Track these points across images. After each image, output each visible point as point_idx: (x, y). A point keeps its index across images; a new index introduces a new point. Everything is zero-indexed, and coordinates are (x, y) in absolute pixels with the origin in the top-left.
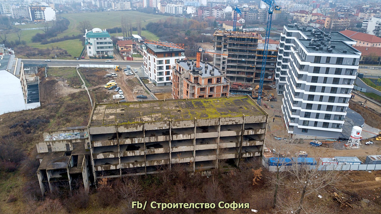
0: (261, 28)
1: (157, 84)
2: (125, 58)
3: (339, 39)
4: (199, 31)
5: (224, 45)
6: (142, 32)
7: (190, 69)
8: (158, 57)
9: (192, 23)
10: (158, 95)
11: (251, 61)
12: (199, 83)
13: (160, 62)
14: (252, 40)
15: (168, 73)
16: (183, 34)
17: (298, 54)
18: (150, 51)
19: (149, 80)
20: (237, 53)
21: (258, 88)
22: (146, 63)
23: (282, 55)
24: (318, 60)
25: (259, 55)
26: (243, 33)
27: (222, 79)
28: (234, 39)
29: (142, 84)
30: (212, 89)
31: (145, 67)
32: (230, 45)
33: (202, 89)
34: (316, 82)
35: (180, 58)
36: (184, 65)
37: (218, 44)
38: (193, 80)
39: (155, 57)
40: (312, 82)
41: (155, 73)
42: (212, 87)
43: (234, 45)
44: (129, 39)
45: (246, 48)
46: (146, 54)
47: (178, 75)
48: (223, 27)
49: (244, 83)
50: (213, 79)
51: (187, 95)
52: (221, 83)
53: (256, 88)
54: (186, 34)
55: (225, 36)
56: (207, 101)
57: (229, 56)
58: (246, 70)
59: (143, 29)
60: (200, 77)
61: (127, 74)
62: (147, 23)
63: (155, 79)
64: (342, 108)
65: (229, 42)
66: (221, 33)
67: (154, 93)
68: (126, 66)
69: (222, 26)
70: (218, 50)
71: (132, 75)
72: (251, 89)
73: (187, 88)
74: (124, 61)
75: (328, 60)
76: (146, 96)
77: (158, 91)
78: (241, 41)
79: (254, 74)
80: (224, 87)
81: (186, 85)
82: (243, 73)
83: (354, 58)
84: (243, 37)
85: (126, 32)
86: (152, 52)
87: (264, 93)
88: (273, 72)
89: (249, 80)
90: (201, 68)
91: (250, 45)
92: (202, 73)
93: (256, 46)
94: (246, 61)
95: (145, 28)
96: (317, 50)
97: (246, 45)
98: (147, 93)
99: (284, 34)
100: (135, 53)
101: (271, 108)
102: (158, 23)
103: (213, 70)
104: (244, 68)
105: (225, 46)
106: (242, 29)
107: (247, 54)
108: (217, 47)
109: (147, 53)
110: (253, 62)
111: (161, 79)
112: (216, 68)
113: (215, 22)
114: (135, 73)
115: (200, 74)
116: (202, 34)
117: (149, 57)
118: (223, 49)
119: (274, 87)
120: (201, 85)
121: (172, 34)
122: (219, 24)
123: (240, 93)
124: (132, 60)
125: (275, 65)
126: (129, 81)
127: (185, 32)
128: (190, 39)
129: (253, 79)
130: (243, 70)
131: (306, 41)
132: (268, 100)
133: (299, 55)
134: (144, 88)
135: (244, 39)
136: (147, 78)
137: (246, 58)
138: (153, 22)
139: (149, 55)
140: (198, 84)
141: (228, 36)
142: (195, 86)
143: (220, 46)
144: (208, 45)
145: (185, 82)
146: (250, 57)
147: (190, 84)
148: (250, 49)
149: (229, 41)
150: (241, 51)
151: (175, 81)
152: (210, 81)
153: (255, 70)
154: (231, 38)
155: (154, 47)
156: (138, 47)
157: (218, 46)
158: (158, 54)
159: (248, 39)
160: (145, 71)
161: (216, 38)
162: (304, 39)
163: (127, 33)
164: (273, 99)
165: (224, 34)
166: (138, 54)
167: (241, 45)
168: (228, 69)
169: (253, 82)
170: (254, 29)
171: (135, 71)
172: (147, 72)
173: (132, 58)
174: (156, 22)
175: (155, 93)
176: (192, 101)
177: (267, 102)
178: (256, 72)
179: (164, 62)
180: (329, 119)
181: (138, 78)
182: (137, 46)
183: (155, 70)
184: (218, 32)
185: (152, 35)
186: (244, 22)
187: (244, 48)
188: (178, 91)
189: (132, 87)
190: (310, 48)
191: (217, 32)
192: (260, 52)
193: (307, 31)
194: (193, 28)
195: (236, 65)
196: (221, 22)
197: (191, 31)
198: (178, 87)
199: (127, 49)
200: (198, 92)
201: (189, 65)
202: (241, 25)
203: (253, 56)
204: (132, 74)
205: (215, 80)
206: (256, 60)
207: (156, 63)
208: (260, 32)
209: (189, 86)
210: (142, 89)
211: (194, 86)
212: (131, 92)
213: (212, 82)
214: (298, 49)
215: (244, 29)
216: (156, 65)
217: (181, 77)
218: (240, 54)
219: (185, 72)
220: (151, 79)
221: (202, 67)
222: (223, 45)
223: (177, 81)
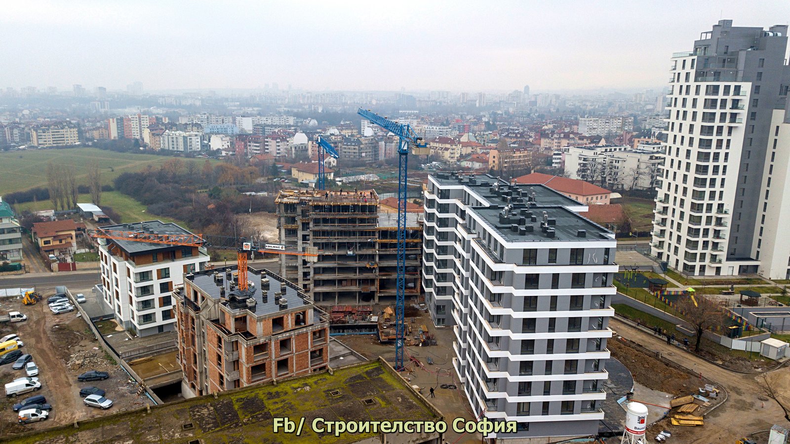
0: (371, 175)
1: (138, 331)
2: (55, 266)
3: (551, 202)
4: (241, 188)
5: (303, 224)
6: (104, 195)
7: (223, 294)
8: (138, 264)
9: (221, 169)
10: (141, 362)
11: (366, 255)
12: (248, 332)
13: (144, 276)
14: (363, 209)
15: (166, 301)
16: (203, 195)
17: (478, 241)
18: (115, 249)
19: (117, 321)
20: (335, 240)
21: (391, 315)
22: (107, 279)
23: (433, 238)
24: (530, 257)
25: (384, 241)
26: (343, 193)
27: (309, 314)
28: (325, 208)
29: (98, 336)
30: (284, 344)
31: (105, 288)
32: (316, 221)
33: (260, 348)
34: (535, 309)
35: (196, 261)
36: (206, 286)
37: (287, 222)
38: (231, 325)
39: (130, 264)
40: (526, 309)
41: (131, 303)
42: (286, 338)
43: (325, 221)
44: (69, 214)
45: (354, 227)
46: (106, 256)
47: (192, 313)
48: (293, 176)
49: (357, 304)
50: (285, 317)
51: (220, 365)
52: (307, 325)
53: (386, 316)
54: (210, 195)
55: (302, 202)
56: (277, 393)
57: (322, 258)
58: (358, 276)
59: (107, 189)
60: (251, 317)
61: (57, 311)
62: (116, 176)
63: (133, 318)
64: (595, 364)
65: (315, 217)
66: (292, 196)
67: (130, 360)
68: (55, 289)
69: (291, 174)
70: (290, 234)
71: (70, 311)
72: (374, 319)
73: (216, 346)
74: (52, 274)
75: (553, 256)
76: (106, 373)
77: (141, 351)
78: (341, 213)
79: (377, 283)
80: (314, 333)
81: (215, 340)
82: (352, 282)
83: (606, 249)
84: (345, 204)
85: (61, 197)
86: (121, 252)
87: (405, 327)
88: (417, 274)
89: (367, 297)
90: (252, 291)
91: (362, 221)
92: (256, 304)
93: (375, 220)
94: (356, 255)
95: (112, 185)
96: (523, 233)
97: (353, 221)
98: (111, 360)
99: (433, 193)
100: (83, 251)
101: (428, 366)
102: (143, 173)
103: (284, 290)
104: (353, 270)
105: (305, 226)
106: (334, 180)
107: (358, 241)
108: (285, 229)
109: (107, 254)
110: (372, 257)
111: (148, 318)
112: (291, 286)
113: (274, 166)
114: (79, 307)
115: (250, 308)
116: (248, 193)
117: (115, 265)
118: (300, 234)
119: (422, 307)
120: (255, 338)
121: (176, 198)
122: (283, 171)
123: (350, 331)
124: (74, 269)
125: (419, 260)
126: (60, 329)
127: (207, 190)
128: (221, 209)
129: (376, 294)
130: (351, 276)
131: (489, 210)
132: (418, 345)
133: (483, 246)
134: (100, 347)
135: (346, 208)
136: (112, 316)
137: (356, 248)
138: (132, 171)
139: (113, 259)
140: (247, 335)
141: (311, 203)
142: (240, 341)
143: (294, 226)
144: (263, 218)
145: (212, 331)
146: (363, 245)
147: (225, 337)
148: (361, 228)
149: (313, 215)
150: (342, 233)
151: (183, 328)
152: (278, 322)
153: (377, 273)
154: (316, 207)
155: (126, 240)
156: (92, 234)
157: (290, 226)
158: (136, 257)
159: (354, 206)
160: (105, 299)
161: (283, 207)
162: (481, 204)
163: (65, 200)
164: (428, 342)
165: (299, 197)
166: (92, 251)
167: (341, 221)
168: (318, 277)
169: (377, 300)
170: (357, 177)
171: (80, 300)
172: (110, 302)
173: (74, 265)
174: (138, 170)
175: (133, 358)
176: (234, 398)
177: (414, 349)
178: (381, 277)
179: (155, 275)
180: (573, 393)
181: (87, 318)
182: (88, 231)
183: (131, 298)
184: (286, 194)
185: (129, 201)
186: (335, 164)
187: (350, 227)
188: (195, 356)
189: (68, 349)
190: (505, 230)
191: (283, 193)
192: (384, 233)
193: (480, 186)
194: (226, 181)
195: (335, 265)
196: (289, 165)
197: (222, 188)
198: (194, 344)
199: (61, 242)
200: (248, 356)
201: (219, 282)
202: (330, 171)
203: (369, 242)
204: (71, 308)
205: (292, 319)
206: (377, 251)
207: (132, 280)
208: (370, 182)
209: (223, 342)
210: (95, 350)
211: (237, 342)
212: (64, 365)
213: (285, 326)
214: (474, 229)
215: (338, 179)
216: (134, 285)
217: (198, 318)
218: (341, 241)
219: (210, 303)
220: (121, 320)
221: (253, 287)
222: (299, 223)
223: (190, 327)
